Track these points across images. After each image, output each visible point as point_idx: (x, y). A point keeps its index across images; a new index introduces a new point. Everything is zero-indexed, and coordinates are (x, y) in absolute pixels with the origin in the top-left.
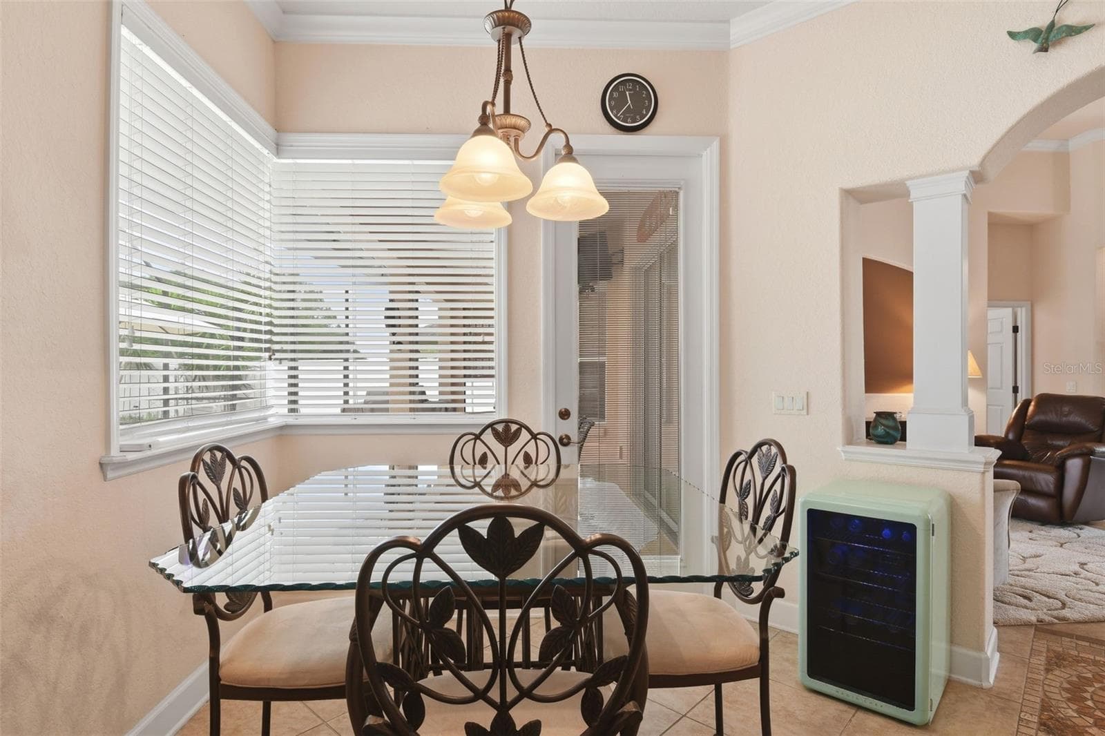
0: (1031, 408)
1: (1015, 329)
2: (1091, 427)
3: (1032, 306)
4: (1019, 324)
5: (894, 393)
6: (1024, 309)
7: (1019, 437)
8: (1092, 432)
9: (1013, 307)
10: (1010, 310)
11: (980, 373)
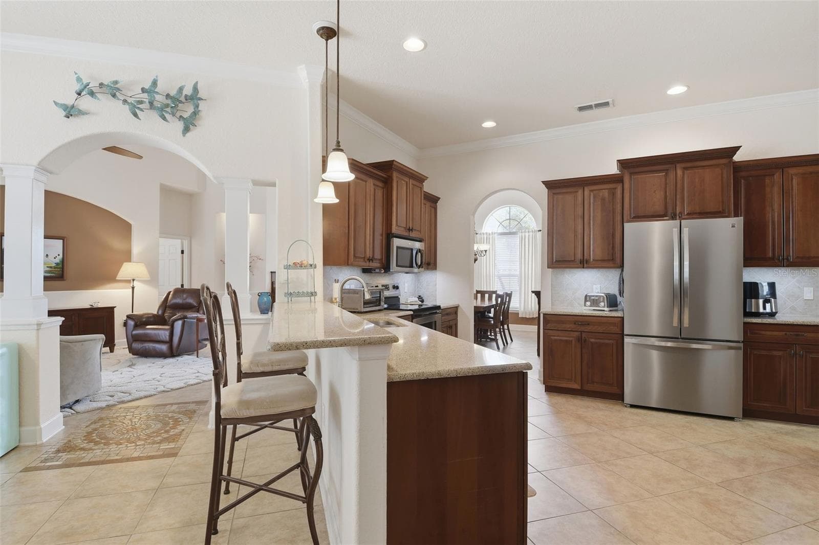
0: (170, 296)
1: (182, 252)
2: (195, 304)
3: (191, 241)
4: (184, 249)
5: (99, 289)
6: (187, 241)
7: (164, 312)
8: (195, 307)
9: (181, 239)
10: (180, 241)
11: (148, 276)
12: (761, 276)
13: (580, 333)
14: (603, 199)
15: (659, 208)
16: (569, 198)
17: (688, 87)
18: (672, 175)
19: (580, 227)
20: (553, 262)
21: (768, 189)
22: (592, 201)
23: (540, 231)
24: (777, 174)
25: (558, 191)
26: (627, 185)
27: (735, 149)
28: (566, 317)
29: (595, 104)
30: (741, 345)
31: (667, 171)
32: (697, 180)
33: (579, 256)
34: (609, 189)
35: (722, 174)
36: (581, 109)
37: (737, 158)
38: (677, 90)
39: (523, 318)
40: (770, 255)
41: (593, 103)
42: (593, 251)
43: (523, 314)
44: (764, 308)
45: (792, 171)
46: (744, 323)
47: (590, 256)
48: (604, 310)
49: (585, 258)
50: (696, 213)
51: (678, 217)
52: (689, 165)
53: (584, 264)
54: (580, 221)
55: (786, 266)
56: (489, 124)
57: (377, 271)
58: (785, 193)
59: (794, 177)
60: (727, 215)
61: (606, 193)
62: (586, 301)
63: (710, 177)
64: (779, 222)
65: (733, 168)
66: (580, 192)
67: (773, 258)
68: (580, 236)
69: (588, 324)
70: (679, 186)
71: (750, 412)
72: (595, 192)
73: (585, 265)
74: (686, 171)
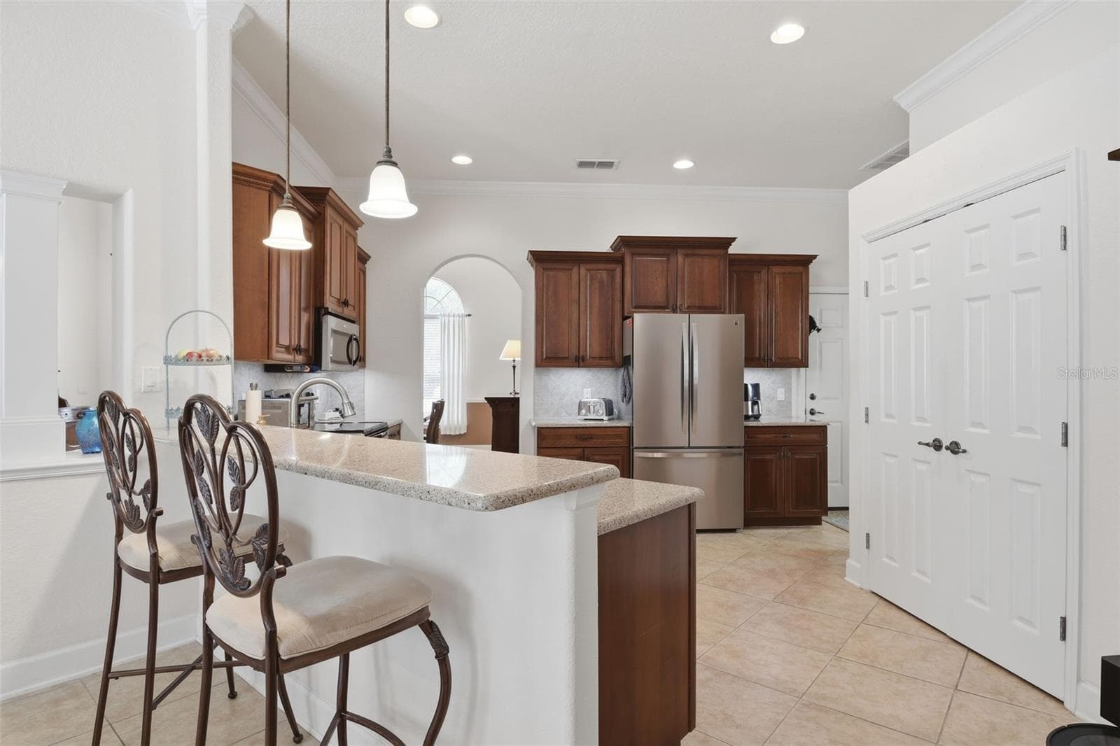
12: (751, 377)
13: (582, 449)
14: (601, 282)
15: (659, 298)
16: (562, 276)
17: (695, 162)
18: (672, 260)
19: (576, 315)
20: (542, 358)
21: (756, 287)
22: (588, 283)
23: (469, 315)
24: (764, 271)
25: (550, 265)
26: (628, 268)
27: (730, 241)
28: (566, 430)
29: (599, 162)
30: (742, 450)
31: (668, 256)
32: (696, 270)
33: (574, 352)
34: (609, 270)
35: (719, 266)
36: (583, 164)
37: (733, 250)
38: (683, 164)
39: (446, 435)
40: (758, 355)
41: (597, 160)
42: (590, 346)
43: (446, 429)
44: (753, 411)
45: (776, 269)
46: (745, 427)
47: (586, 351)
48: (602, 420)
49: (581, 354)
50: (695, 307)
51: (678, 310)
52: (690, 252)
53: (579, 361)
54: (575, 306)
55: (770, 367)
56: (462, 160)
57: (298, 368)
58: (769, 293)
59: (777, 276)
60: (722, 311)
61: (604, 275)
62: (580, 409)
63: (709, 266)
64: (764, 321)
65: (729, 260)
66: (575, 270)
67: (759, 359)
68: (574, 327)
69: (592, 438)
70: (680, 273)
71: (752, 521)
72: (592, 272)
73: (581, 364)
74: (686, 259)
